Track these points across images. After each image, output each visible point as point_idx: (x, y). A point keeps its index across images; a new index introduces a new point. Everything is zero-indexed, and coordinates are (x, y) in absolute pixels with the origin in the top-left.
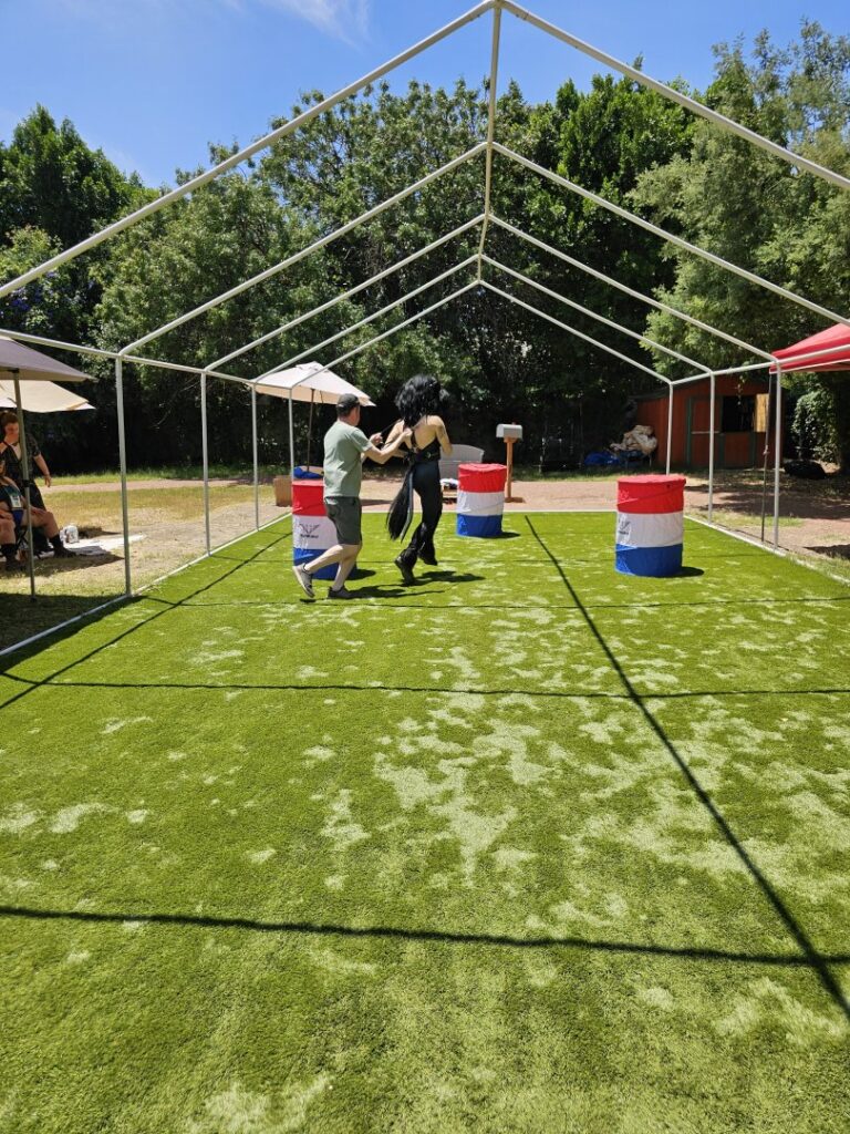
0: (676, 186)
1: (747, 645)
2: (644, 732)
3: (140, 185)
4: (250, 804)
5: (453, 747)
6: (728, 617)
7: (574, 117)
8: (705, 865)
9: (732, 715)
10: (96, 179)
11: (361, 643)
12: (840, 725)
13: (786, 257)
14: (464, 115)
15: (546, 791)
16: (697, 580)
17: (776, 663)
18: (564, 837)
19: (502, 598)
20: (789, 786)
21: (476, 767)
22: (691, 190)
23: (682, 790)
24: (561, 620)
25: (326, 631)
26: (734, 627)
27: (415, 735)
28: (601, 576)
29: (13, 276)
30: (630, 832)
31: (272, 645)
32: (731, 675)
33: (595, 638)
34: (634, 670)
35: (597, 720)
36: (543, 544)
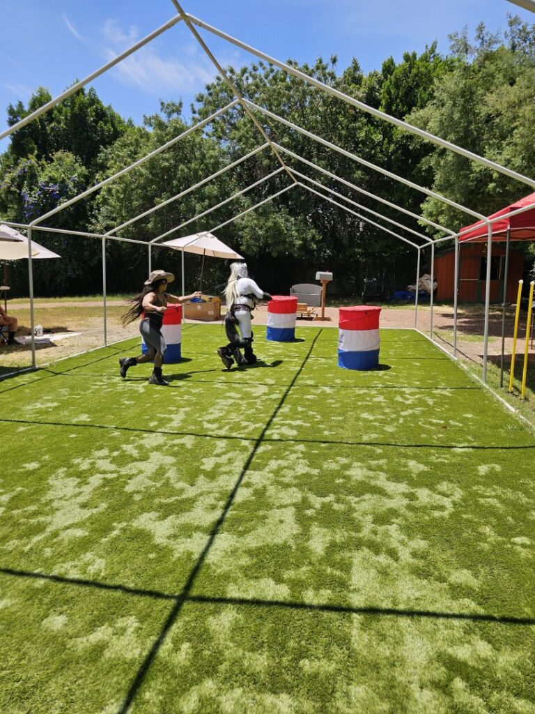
0: (427, 122)
1: (365, 415)
3: (133, 125)
5: (113, 467)
6: (374, 396)
7: (391, 79)
9: (302, 458)
10: (106, 122)
11: (133, 402)
12: (361, 467)
14: (320, 80)
15: (137, 498)
16: (381, 373)
17: (369, 427)
18: (115, 524)
19: (249, 379)
21: (112, 480)
22: (433, 125)
23: (219, 501)
24: (269, 394)
25: (121, 394)
26: (370, 403)
27: (99, 458)
28: (325, 368)
29: (52, 179)
30: (157, 523)
31: (80, 401)
32: (333, 433)
33: (277, 406)
34: (276, 427)
35: (218, 455)
36: (312, 347)
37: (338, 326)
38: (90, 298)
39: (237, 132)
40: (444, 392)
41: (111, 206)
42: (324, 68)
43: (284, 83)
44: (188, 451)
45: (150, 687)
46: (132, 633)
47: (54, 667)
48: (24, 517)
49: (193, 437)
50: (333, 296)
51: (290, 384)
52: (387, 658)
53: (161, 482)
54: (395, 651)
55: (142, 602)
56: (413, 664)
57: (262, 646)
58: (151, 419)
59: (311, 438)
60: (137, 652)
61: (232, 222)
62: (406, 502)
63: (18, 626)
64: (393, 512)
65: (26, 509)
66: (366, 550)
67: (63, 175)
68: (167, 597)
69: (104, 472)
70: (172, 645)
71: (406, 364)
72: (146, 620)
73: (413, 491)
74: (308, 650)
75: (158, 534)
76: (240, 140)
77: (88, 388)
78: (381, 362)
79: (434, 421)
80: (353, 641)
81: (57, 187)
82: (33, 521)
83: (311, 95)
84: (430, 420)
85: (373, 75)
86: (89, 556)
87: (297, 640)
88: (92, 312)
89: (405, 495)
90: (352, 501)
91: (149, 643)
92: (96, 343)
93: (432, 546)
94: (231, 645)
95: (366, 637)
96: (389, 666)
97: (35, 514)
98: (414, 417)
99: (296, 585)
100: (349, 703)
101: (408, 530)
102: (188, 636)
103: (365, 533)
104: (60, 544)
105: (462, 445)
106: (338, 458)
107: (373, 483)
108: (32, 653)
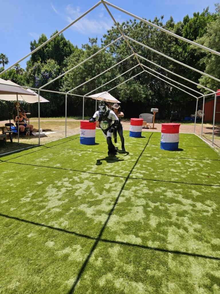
1: (172, 170)
3: (78, 48)
4: (14, 191)
5: (70, 185)
6: (176, 162)
7: (187, 25)
9: (146, 186)
10: (67, 47)
11: (77, 160)
12: (171, 192)
15: (79, 198)
16: (179, 152)
17: (174, 175)
18: (71, 208)
21: (70, 190)
23: (112, 201)
24: (131, 159)
25: (72, 156)
26: (175, 165)
27: (65, 181)
28: (155, 149)
29: (46, 71)
30: (88, 209)
31: (57, 158)
32: (159, 177)
33: (134, 164)
34: (134, 173)
35: (111, 183)
36: (149, 140)
37: (161, 132)
38: (60, 118)
39: (119, 50)
40: (208, 162)
41: (68, 81)
42: (158, 21)
43: (140, 28)
44: (99, 180)
45: (86, 273)
46: (79, 251)
47: (50, 261)
48: (37, 202)
49: (101, 175)
50: (158, 119)
51: (139, 155)
52: (184, 273)
53: (88, 193)
54: (188, 270)
55: (83, 240)
56: (195, 276)
57: (131, 262)
58: (84, 167)
59: (149, 178)
60: (81, 259)
61: (116, 88)
62: (191, 208)
63: (36, 244)
64: (186, 212)
65: (38, 199)
66: (174, 227)
67: (50, 69)
68: (92, 238)
69: (67, 187)
70: (95, 258)
71: (190, 148)
72: (84, 247)
73: (194, 203)
74: (150, 266)
75: (88, 213)
76: (121, 53)
77: (60, 154)
78: (179, 147)
79: (204, 174)
80: (169, 264)
81: (48, 74)
82: (41, 204)
83: (152, 33)
84: (202, 173)
85: (179, 23)
86: (62, 219)
87: (145, 261)
88: (60, 123)
89: (191, 205)
90: (167, 206)
91: (86, 256)
92: (62, 136)
93: (203, 227)
94: (118, 260)
95: (174, 263)
96: (185, 276)
97: (41, 201)
98: (194, 172)
99: (144, 238)
100: (168, 290)
101: (192, 220)
102: (101, 255)
103: (174, 219)
104: (51, 214)
105: (216, 185)
106: (161, 187)
107: (176, 199)
108: (42, 255)
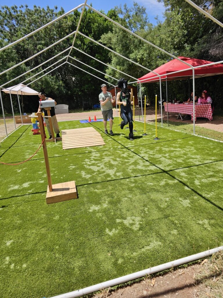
0: (110, 39)
2: (132, 154)
8: (151, 169)
9: (146, 149)
12: (164, 148)
13: (137, 57)
14: (50, 16)
20: (159, 157)
21: (105, 164)
22: (114, 40)
45: (187, 184)
53: (120, 161)
60: (176, 182)
64: (185, 153)
85: (71, 16)
